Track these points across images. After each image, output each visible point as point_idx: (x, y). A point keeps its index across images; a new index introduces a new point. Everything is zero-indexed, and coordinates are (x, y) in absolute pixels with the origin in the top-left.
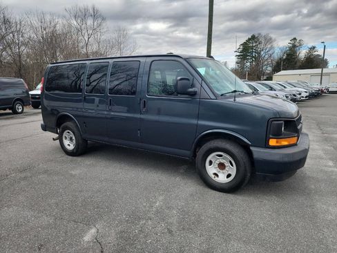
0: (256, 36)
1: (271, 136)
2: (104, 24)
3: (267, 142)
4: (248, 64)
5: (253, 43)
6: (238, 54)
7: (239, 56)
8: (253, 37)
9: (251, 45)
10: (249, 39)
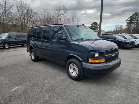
0: (137, 13)
1: (89, 58)
2: (67, 12)
3: (88, 61)
4: (133, 26)
5: (135, 16)
6: (128, 21)
7: (128, 22)
8: (136, 13)
9: (134, 17)
10: (134, 15)
